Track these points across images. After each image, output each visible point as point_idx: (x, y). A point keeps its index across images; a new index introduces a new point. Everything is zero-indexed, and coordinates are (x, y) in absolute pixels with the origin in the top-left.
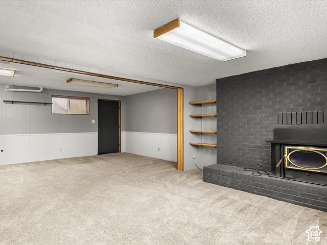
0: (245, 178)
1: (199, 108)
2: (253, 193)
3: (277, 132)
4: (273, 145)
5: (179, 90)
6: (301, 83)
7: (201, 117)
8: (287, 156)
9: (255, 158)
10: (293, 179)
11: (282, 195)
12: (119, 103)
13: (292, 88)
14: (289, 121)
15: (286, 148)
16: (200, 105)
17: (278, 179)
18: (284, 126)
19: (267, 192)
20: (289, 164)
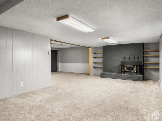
0: (114, 75)
1: (95, 54)
2: (117, 79)
3: (122, 62)
4: (121, 65)
5: (89, 48)
6: (128, 49)
7: (96, 58)
8: (125, 68)
9: (116, 70)
10: (127, 74)
11: (124, 78)
12: (58, 51)
13: (126, 50)
14: (125, 59)
15: (125, 66)
16: (96, 53)
17: (123, 74)
18: (124, 60)
19: (120, 78)
20: (126, 70)
